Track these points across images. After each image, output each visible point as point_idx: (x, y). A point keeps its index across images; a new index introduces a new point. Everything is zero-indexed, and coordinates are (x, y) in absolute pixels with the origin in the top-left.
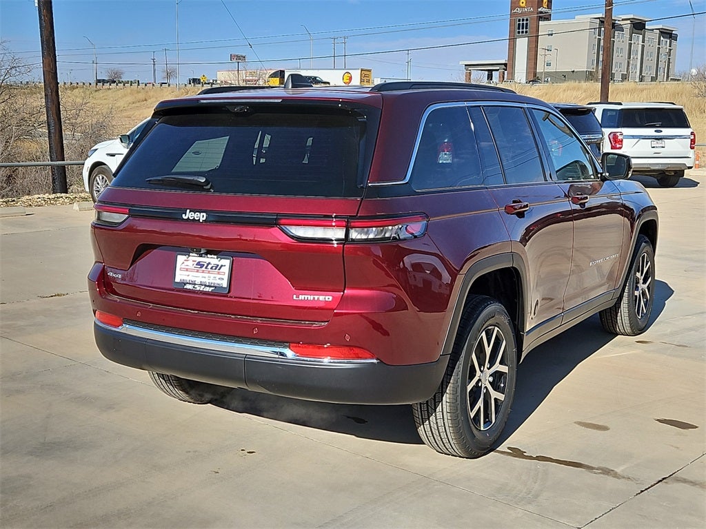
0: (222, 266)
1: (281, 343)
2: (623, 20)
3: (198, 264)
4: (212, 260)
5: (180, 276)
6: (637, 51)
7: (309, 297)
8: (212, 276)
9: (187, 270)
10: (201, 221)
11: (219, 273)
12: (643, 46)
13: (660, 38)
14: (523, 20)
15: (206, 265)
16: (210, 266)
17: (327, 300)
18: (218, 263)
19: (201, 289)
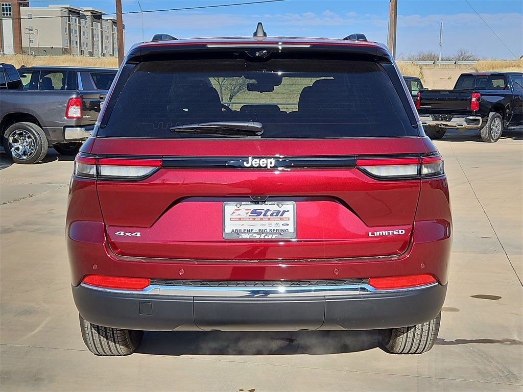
0: (284, 212)
1: (359, 280)
2: (85, 11)
3: (254, 212)
4: (271, 206)
5: (229, 227)
6: (98, 35)
7: (384, 232)
8: (273, 223)
9: (240, 219)
10: (269, 167)
11: (281, 219)
12: (102, 32)
13: (113, 26)
14: (6, 5)
15: (264, 212)
16: (269, 213)
17: (400, 233)
18: (278, 209)
19: (262, 237)
